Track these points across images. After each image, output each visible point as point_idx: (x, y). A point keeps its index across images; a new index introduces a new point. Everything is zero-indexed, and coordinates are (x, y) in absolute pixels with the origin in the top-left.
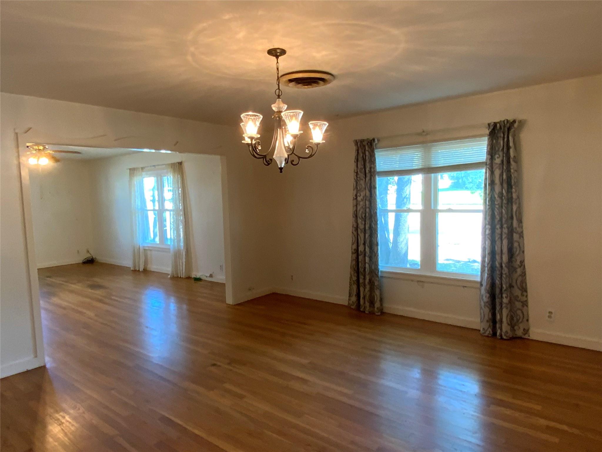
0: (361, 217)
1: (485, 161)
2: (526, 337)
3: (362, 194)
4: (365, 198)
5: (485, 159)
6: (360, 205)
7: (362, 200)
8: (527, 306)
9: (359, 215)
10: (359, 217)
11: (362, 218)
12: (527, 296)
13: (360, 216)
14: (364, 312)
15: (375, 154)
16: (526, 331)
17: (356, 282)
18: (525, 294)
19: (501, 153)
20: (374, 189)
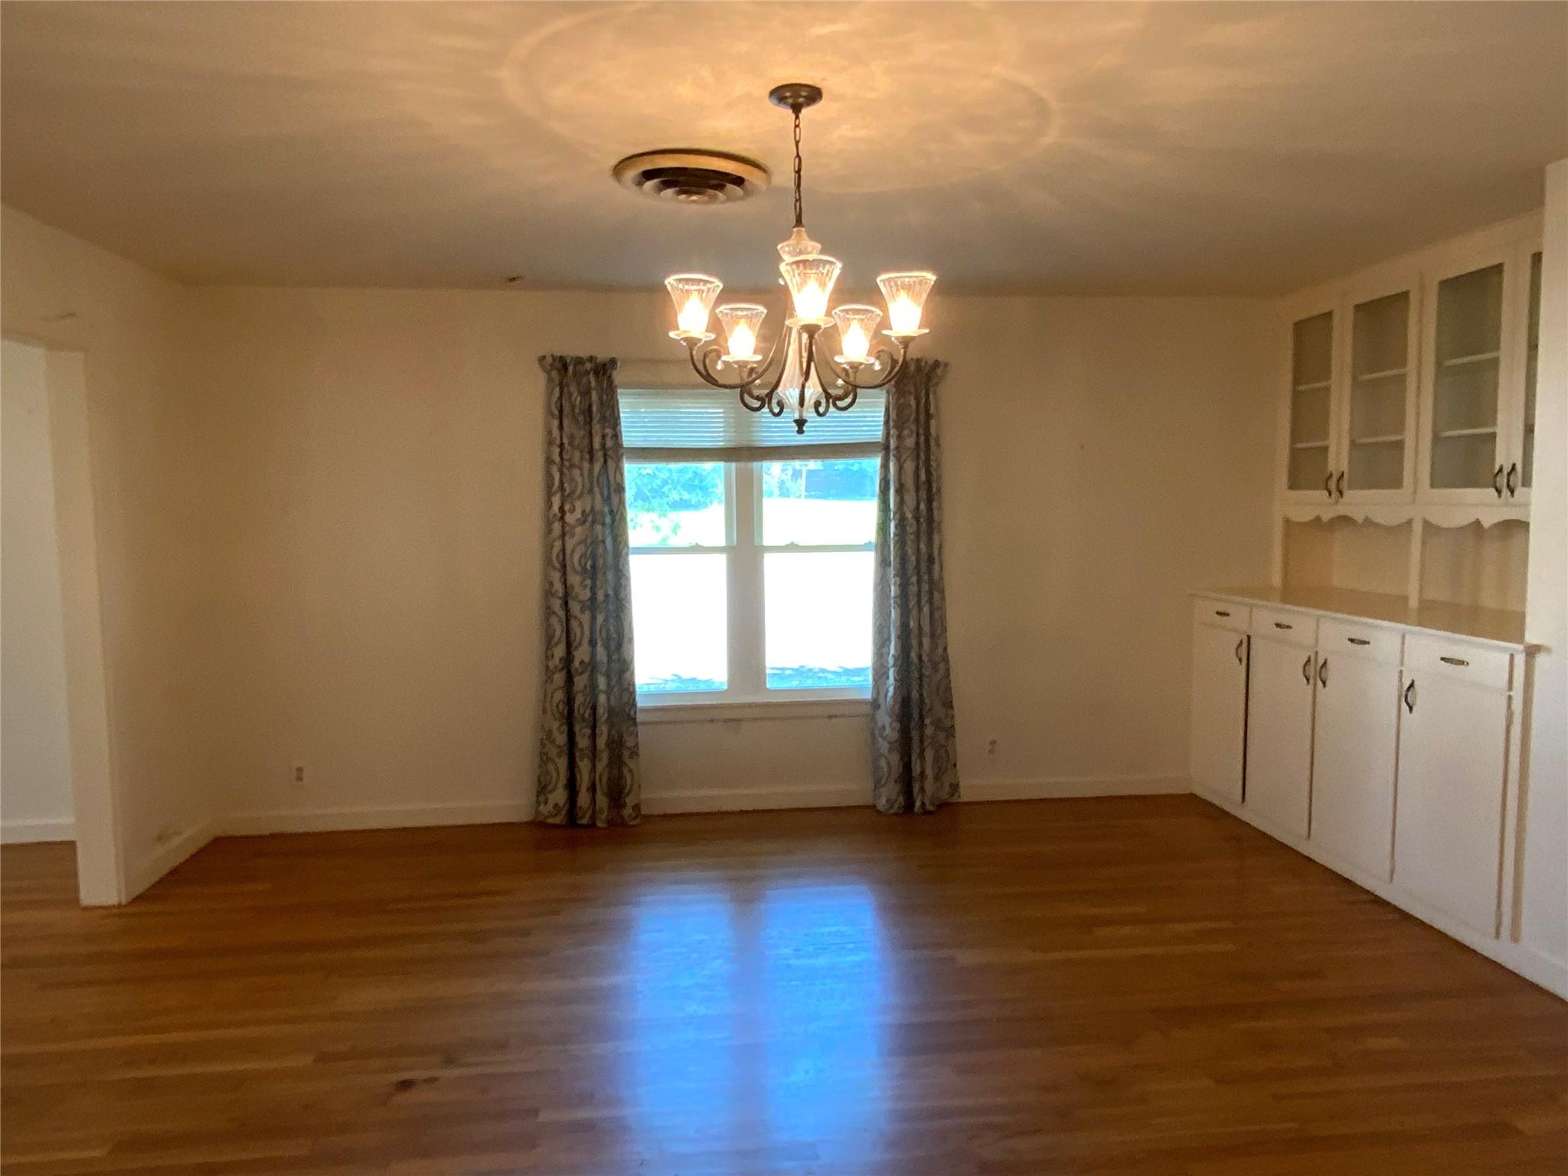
0: (579, 569)
1: (880, 440)
2: (955, 799)
3: (578, 505)
4: (590, 518)
5: (881, 436)
6: (573, 535)
7: (582, 522)
8: (954, 737)
9: (572, 562)
10: (573, 568)
11: (584, 569)
12: (953, 717)
13: (577, 566)
14: (592, 825)
15: (617, 401)
16: (955, 787)
17: (565, 749)
18: (950, 711)
19: (913, 427)
20: (620, 493)
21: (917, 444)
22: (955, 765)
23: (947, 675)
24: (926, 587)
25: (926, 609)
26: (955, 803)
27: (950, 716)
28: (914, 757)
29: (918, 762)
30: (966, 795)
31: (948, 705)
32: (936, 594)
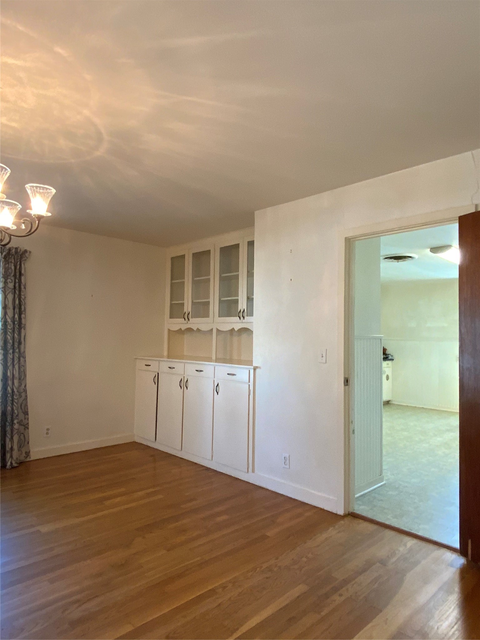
8: (28, 429)
16: (28, 454)
19: (13, 278)
21: (15, 286)
22: (28, 443)
23: (26, 399)
24: (17, 355)
25: (17, 367)
26: (28, 461)
27: (27, 418)
28: (8, 440)
29: (10, 443)
30: (34, 456)
31: (26, 413)
32: (22, 359)
